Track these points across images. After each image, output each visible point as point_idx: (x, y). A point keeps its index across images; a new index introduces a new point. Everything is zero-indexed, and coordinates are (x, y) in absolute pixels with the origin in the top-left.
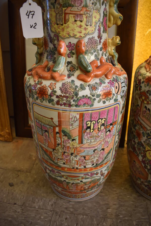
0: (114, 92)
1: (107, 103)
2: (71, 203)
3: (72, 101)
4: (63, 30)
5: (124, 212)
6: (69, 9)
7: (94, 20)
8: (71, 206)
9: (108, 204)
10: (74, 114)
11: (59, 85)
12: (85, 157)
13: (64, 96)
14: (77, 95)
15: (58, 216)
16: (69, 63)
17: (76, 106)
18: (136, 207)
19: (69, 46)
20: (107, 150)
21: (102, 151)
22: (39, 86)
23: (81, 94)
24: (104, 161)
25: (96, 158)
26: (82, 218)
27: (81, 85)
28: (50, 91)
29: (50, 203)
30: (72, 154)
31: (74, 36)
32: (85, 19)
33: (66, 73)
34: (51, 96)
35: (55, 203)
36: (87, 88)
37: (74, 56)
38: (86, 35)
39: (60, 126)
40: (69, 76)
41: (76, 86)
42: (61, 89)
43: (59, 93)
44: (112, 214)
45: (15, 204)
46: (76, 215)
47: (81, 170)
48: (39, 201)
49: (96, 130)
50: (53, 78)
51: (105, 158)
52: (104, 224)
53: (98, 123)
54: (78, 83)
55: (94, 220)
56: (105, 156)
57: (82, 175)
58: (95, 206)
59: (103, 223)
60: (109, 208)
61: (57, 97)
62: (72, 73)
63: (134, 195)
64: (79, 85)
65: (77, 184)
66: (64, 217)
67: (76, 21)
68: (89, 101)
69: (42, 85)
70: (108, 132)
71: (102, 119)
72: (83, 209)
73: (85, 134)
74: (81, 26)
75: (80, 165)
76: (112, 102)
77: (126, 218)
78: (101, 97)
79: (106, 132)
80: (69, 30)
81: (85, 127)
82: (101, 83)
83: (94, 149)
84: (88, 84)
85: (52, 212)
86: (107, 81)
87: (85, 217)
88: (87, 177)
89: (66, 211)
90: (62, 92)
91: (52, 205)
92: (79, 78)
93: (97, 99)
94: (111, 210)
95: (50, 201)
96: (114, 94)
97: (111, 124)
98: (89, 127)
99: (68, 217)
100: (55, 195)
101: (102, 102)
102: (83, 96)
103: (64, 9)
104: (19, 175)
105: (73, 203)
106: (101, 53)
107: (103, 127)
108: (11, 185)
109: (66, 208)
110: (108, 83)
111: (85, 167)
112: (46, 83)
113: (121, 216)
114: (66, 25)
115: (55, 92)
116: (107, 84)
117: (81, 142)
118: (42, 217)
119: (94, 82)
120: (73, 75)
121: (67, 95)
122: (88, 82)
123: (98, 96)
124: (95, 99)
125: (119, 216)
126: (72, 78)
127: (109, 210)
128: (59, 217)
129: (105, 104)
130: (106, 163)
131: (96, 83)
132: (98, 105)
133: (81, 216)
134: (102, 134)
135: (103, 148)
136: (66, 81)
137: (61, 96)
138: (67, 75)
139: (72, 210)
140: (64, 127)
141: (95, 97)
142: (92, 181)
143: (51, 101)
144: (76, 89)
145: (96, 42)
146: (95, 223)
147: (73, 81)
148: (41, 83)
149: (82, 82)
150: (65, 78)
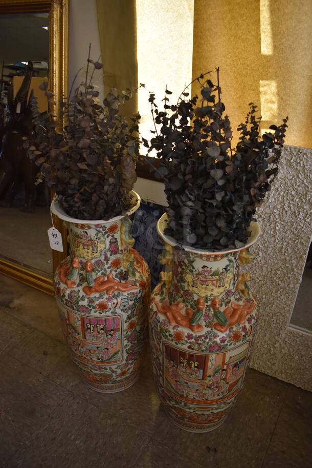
0: (110, 306)
1: (103, 314)
2: (90, 391)
3: (74, 306)
4: (77, 251)
5: (134, 419)
6: (80, 239)
7: (99, 249)
8: (88, 393)
9: (124, 405)
10: (77, 316)
11: (68, 292)
12: (90, 350)
13: (70, 301)
14: (78, 303)
15: (72, 398)
16: (81, 274)
17: (78, 311)
19: (81, 262)
20: (111, 351)
21: (106, 350)
22: (57, 286)
23: (81, 303)
24: (110, 359)
25: (101, 355)
26: (92, 408)
27: (83, 296)
28: (62, 294)
29: (72, 384)
30: (79, 345)
31: (84, 257)
32: (91, 248)
33: (78, 282)
34: (62, 297)
35: (76, 385)
36: (86, 300)
38: (92, 259)
39: (69, 320)
40: (78, 286)
41: (79, 296)
42: (68, 295)
43: (67, 297)
44: (121, 416)
45: (41, 373)
46: (88, 403)
47: (88, 360)
48: (63, 377)
49: (96, 332)
50: (66, 283)
51: (112, 357)
52: (109, 421)
53: (97, 327)
54: (82, 294)
55: (102, 414)
56: (111, 355)
57: (91, 366)
59: (107, 420)
60: (122, 410)
61: (66, 300)
62: (81, 283)
64: (81, 296)
65: (88, 372)
66: (77, 401)
67: (84, 248)
68: (86, 309)
69: (60, 286)
70: (110, 336)
71: (100, 325)
72: (99, 400)
73: (87, 333)
74: (88, 252)
75: (87, 356)
76: (109, 313)
77: (133, 425)
78: (96, 309)
79: (107, 336)
80: (80, 253)
81: (86, 328)
82: (99, 298)
83: (97, 346)
84: (88, 297)
85: (69, 392)
86: (106, 296)
87: (95, 408)
88: (95, 368)
89: (82, 396)
90: (69, 298)
91: (73, 386)
92: (84, 289)
93: (93, 310)
94: (123, 411)
95: (72, 381)
96: (111, 309)
97: (112, 330)
98: (90, 328)
99: (81, 402)
101: (97, 313)
102: (82, 305)
103: (76, 238)
104: (56, 346)
105: (92, 392)
106: (109, 271)
107: (102, 331)
108: (45, 353)
109: (83, 394)
110: (106, 298)
111: (91, 359)
112: (62, 286)
113: (129, 421)
114: (79, 249)
115: (65, 296)
116: (104, 299)
117: (84, 337)
118: (58, 394)
119: (94, 296)
120: (81, 285)
121: (72, 301)
122: (89, 295)
123: (94, 308)
124: (91, 310)
125: (127, 420)
126: (80, 288)
127: (122, 411)
129: (101, 315)
130: (114, 362)
131: (95, 297)
132: (94, 314)
133: (93, 406)
134: (103, 337)
135: (106, 347)
136: (74, 289)
137: (68, 300)
138: (77, 284)
139: (87, 397)
140: (71, 321)
141: (91, 308)
142: (102, 374)
143: (62, 301)
144: (78, 299)
145: (102, 263)
146: (102, 417)
147: (79, 291)
148: (59, 284)
149: (84, 294)
150: (75, 286)
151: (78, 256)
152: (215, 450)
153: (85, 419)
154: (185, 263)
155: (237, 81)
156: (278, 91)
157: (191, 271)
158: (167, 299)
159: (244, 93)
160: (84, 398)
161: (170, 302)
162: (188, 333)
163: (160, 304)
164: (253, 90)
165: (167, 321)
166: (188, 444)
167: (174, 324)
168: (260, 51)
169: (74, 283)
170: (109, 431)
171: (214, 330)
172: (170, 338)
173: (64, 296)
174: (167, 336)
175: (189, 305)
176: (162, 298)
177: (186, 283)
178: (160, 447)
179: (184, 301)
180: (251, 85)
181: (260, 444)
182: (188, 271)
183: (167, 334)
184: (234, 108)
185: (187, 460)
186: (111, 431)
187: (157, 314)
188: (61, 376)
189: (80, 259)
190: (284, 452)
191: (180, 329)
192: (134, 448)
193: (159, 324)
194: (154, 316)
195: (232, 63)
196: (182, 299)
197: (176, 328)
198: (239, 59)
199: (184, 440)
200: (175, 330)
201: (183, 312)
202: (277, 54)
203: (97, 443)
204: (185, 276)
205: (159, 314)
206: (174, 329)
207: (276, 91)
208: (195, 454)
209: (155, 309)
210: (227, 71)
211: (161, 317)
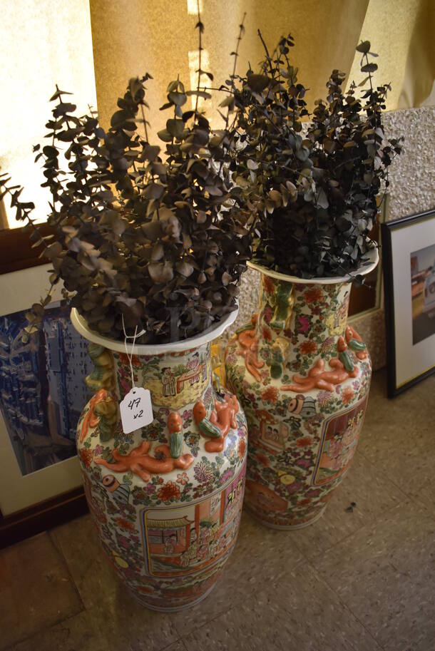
1: (244, 459)
2: (194, 609)
3: (213, 484)
4: (176, 400)
5: (272, 570)
6: (184, 375)
8: (199, 613)
9: (245, 573)
10: (216, 496)
11: (191, 475)
13: (204, 485)
14: (217, 474)
15: (194, 641)
16: (186, 435)
17: (218, 487)
18: (280, 552)
19: (185, 415)
22: (158, 487)
23: (222, 470)
26: (227, 618)
27: (217, 458)
28: (182, 488)
29: (166, 633)
30: (211, 543)
31: (191, 402)
33: (189, 450)
34: (185, 492)
35: (173, 626)
36: (225, 458)
37: (192, 423)
38: (202, 393)
39: (196, 520)
40: (196, 455)
41: (213, 464)
42: (196, 478)
43: (196, 484)
44: (260, 583)
46: (216, 620)
48: (145, 642)
49: (237, 496)
50: (178, 467)
52: (260, 603)
54: (211, 457)
55: (244, 607)
58: (231, 588)
59: (258, 604)
60: (251, 578)
61: (194, 489)
62: (195, 446)
63: (268, 537)
64: (215, 461)
66: (203, 635)
67: (192, 385)
68: (230, 472)
69: (165, 482)
72: (219, 604)
73: (227, 510)
74: (197, 387)
77: (280, 576)
78: (239, 459)
80: (184, 398)
81: (227, 503)
82: (233, 442)
84: (222, 452)
85: (181, 641)
86: (236, 432)
87: (229, 613)
89: (198, 626)
90: (199, 481)
91: (171, 632)
92: (208, 450)
94: (253, 578)
95: (162, 630)
98: (231, 499)
99: (208, 631)
100: (163, 615)
101: (240, 464)
102: (225, 471)
103: (176, 378)
105: (199, 607)
109: (195, 621)
112: (172, 478)
113: (272, 578)
114: (181, 393)
115: (191, 485)
116: (238, 437)
117: (222, 521)
119: (227, 446)
120: (198, 448)
121: (208, 481)
122: (222, 450)
123: (237, 460)
125: (269, 579)
126: (202, 453)
127: (253, 580)
128: (196, 639)
131: (230, 445)
132: (238, 469)
133: (225, 616)
136: (196, 463)
137: (200, 486)
138: (190, 453)
139: (205, 617)
140: (202, 518)
141: (235, 464)
143: (185, 498)
144: (214, 469)
145: (210, 391)
146: (248, 610)
147: (204, 458)
148: (161, 481)
149: (215, 455)
150: (192, 459)
151: (177, 410)
152: (353, 504)
153: (241, 635)
154: (327, 304)
155: (158, 59)
156: (211, 64)
157: (334, 309)
158: (290, 374)
159: (169, 74)
160: (202, 624)
161: (301, 373)
162: (353, 383)
163: (292, 385)
164: (180, 68)
165: (324, 391)
166: (333, 527)
167: (333, 387)
168: (186, 9)
169: (186, 457)
170: (275, 608)
171: (363, 361)
172: (338, 406)
173: (188, 486)
174: (334, 408)
175: (330, 356)
176: (282, 377)
177: (327, 329)
178: (325, 557)
179: (323, 356)
180: (178, 61)
181: (362, 464)
182: (331, 311)
183: (334, 405)
184: (158, 100)
185: (352, 537)
186: (277, 607)
187: (302, 396)
188: (141, 644)
189: (181, 412)
190: (377, 451)
191: (343, 386)
192: (314, 587)
193: (317, 404)
194: (301, 402)
195: (148, 31)
196: (320, 354)
197: (339, 389)
198: (159, 24)
199: (327, 528)
200: (341, 392)
201: (327, 368)
202: (207, 12)
203: (288, 631)
204: (325, 322)
205: (306, 395)
206: (338, 392)
207: (209, 63)
208: (349, 526)
209: (293, 395)
210: (144, 44)
211: (313, 395)
